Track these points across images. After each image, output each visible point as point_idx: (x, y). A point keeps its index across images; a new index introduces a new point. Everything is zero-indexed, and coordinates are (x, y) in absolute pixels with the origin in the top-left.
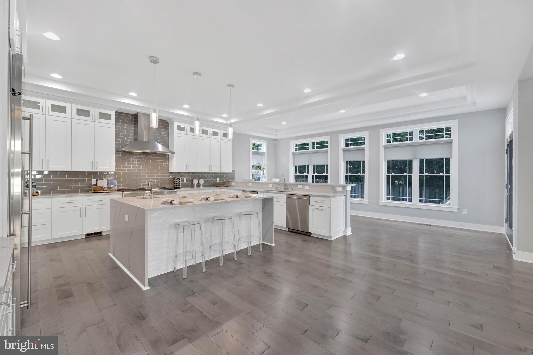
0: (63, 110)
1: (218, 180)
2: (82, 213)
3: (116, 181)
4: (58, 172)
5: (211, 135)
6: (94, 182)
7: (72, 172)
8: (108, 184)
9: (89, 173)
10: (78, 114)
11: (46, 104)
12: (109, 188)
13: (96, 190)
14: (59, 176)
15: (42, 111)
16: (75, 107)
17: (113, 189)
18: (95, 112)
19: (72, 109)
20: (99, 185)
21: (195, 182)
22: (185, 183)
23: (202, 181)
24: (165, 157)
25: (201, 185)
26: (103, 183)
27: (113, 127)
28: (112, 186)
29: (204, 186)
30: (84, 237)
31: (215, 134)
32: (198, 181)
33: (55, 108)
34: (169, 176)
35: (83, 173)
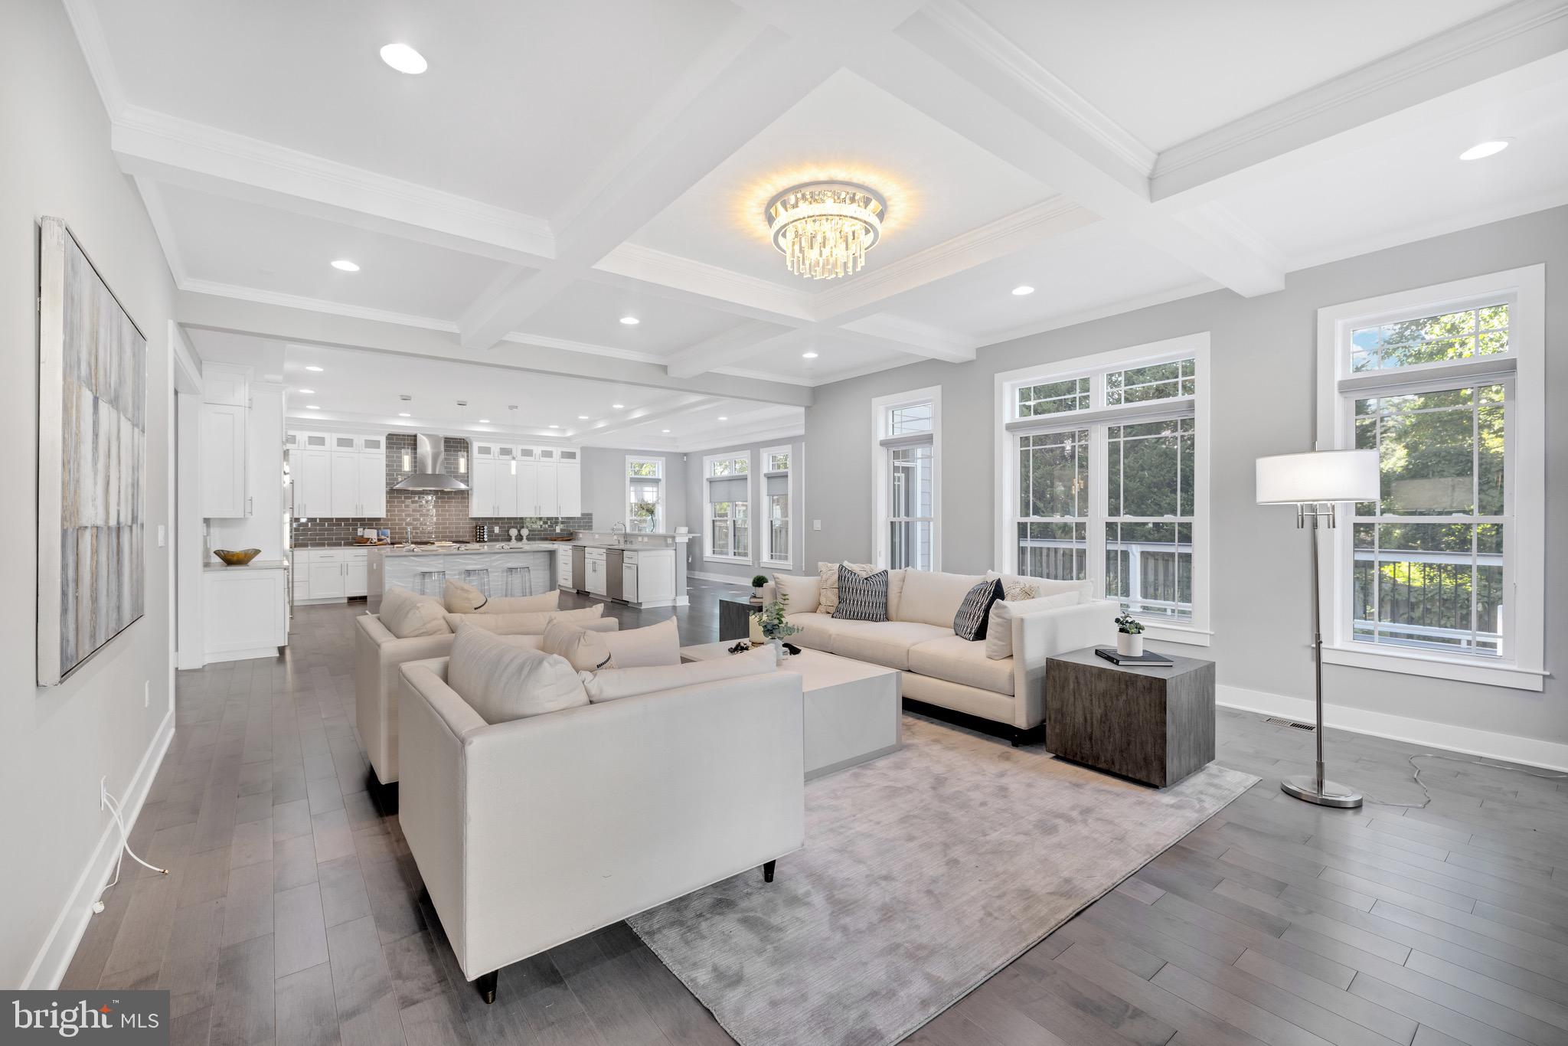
0: (321, 441)
1: (558, 530)
2: (344, 570)
3: (389, 531)
4: (316, 519)
5: (537, 457)
6: (360, 531)
7: (333, 519)
8: (378, 535)
9: (354, 519)
10: (338, 445)
11: (302, 436)
12: (379, 540)
13: (362, 542)
14: (318, 524)
15: (299, 447)
16: (336, 436)
17: (385, 541)
18: (359, 440)
19: (331, 439)
20: (366, 536)
21: (513, 532)
22: (497, 535)
23: (525, 532)
24: (464, 495)
25: (525, 538)
26: (371, 534)
27: (384, 457)
28: (383, 537)
29: (528, 539)
30: (346, 601)
31: (548, 454)
32: (519, 531)
33: (313, 441)
34: (469, 523)
35: (347, 520)
